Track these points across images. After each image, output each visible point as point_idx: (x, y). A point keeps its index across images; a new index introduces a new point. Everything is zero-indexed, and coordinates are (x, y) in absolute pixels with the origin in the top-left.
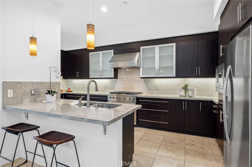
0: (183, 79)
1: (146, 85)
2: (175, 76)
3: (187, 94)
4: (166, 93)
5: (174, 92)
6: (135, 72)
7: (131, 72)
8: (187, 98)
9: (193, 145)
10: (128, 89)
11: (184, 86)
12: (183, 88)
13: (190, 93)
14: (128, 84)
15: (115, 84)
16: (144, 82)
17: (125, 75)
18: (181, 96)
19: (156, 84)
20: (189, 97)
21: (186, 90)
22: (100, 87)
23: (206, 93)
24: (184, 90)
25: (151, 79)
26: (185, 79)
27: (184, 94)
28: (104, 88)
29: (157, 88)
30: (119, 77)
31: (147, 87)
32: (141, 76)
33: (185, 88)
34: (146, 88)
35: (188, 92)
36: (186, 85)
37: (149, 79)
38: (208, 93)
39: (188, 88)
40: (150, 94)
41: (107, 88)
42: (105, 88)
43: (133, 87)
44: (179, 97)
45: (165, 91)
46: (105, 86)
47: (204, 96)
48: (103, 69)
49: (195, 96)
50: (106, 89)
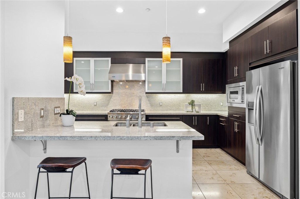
0: (187, 95)
1: (149, 101)
2: (182, 91)
3: (194, 109)
4: (170, 110)
5: (178, 108)
6: (135, 86)
7: (131, 86)
8: (194, 113)
9: (209, 156)
10: (127, 106)
11: (190, 102)
12: (189, 104)
13: (197, 108)
14: (127, 100)
15: (109, 101)
16: (146, 98)
17: (123, 89)
18: (187, 112)
19: (160, 100)
20: (197, 112)
21: (193, 106)
22: (86, 104)
23: (206, 108)
24: (191, 105)
25: (154, 94)
26: (188, 94)
27: (191, 109)
28: (93, 105)
29: (161, 104)
30: (114, 91)
31: (150, 103)
32: (147, 91)
33: (192, 103)
34: (149, 105)
35: (195, 107)
36: (193, 101)
37: (153, 94)
38: (208, 108)
39: (195, 104)
40: (153, 111)
41: (97, 105)
42: (95, 105)
43: (134, 104)
44: (186, 113)
45: (169, 107)
46: (95, 103)
47: (204, 111)
48: (95, 81)
49: (201, 112)
50: (95, 107)
